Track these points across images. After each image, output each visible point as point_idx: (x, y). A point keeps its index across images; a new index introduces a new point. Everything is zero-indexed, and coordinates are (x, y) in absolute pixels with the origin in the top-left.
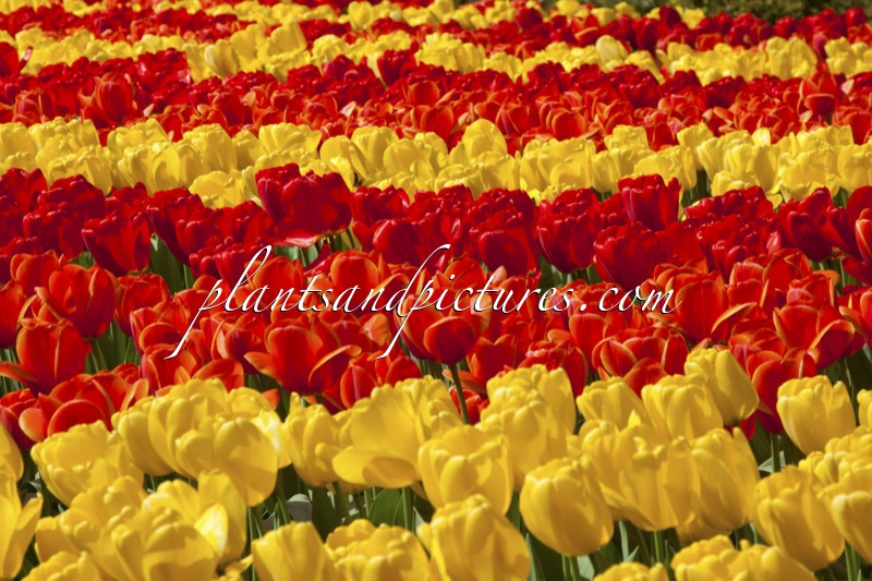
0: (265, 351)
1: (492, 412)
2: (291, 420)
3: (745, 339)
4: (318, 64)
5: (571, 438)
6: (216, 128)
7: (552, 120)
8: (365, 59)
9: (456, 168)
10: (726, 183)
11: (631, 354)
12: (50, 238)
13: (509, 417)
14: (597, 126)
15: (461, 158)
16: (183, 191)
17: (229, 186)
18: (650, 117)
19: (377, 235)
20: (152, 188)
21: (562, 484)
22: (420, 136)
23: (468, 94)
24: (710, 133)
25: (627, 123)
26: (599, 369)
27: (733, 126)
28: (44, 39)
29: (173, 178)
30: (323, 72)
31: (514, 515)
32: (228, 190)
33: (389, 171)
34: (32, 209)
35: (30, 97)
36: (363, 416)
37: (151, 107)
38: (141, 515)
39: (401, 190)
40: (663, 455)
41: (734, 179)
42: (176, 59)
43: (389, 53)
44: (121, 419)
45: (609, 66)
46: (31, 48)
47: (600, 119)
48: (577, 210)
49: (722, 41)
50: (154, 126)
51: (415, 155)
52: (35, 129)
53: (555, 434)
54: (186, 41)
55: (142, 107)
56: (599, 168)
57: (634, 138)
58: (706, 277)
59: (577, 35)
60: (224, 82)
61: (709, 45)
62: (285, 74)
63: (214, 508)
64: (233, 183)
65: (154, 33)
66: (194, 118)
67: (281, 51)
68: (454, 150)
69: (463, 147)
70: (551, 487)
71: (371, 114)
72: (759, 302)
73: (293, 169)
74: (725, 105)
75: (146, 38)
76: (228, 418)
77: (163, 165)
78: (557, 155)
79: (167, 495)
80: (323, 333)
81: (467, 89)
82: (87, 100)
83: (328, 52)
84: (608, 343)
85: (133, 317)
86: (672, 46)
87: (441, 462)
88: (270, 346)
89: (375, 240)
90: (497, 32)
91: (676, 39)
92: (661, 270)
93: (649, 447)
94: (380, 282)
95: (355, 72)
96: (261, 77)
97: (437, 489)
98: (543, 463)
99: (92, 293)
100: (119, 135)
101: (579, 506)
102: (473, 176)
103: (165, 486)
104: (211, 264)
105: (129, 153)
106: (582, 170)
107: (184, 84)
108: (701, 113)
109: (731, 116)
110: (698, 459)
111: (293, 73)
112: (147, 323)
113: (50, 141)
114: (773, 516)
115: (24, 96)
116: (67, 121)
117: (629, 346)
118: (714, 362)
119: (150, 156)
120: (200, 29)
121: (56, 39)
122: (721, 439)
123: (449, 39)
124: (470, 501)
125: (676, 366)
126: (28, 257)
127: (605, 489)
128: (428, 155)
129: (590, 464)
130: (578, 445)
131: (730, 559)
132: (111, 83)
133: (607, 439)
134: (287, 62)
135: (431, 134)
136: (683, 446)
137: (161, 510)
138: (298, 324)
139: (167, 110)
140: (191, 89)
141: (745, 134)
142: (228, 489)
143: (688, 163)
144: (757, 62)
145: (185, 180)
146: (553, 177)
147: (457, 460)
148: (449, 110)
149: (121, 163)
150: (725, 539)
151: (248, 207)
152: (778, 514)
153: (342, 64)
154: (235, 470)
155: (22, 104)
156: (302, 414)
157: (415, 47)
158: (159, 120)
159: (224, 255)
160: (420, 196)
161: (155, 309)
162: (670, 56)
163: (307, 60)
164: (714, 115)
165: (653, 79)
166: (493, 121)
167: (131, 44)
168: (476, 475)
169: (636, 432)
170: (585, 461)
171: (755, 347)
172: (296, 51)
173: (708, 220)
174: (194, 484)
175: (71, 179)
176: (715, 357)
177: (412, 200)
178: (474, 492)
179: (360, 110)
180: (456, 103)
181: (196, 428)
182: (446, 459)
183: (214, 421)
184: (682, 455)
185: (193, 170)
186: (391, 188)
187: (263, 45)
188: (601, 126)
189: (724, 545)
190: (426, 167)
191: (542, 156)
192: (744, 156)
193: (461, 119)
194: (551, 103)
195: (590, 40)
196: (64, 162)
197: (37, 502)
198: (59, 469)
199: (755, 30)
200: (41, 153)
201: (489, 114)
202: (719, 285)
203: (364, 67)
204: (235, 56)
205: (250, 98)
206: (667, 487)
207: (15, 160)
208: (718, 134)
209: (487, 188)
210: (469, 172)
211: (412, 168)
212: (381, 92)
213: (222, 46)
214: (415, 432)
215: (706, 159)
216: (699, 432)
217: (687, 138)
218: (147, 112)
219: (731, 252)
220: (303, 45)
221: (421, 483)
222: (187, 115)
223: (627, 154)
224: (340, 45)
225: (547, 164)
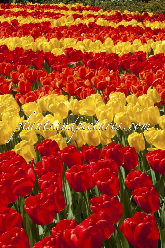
0: (66, 87)
1: (110, 102)
2: (71, 102)
3: (159, 86)
4: (76, 24)
5: (125, 107)
6: (56, 39)
7: (122, 37)
8: (85, 23)
9: (104, 48)
10: (156, 52)
11: (137, 89)
12: (25, 62)
13: (113, 103)
14: (131, 39)
15: (104, 46)
16: (50, 52)
17: (59, 51)
18: (141, 37)
19: (88, 62)
20: (45, 52)
21: (122, 117)
22: (97, 41)
23: (106, 32)
24: (153, 41)
25: (137, 39)
26: (131, 92)
27: (158, 39)
28: (23, 18)
29: (48, 49)
30: (77, 26)
31: (113, 122)
32: (59, 52)
33: (90, 48)
34: (21, 56)
35: (20, 31)
36: (84, 102)
37: (43, 33)
38: (43, 121)
39: (92, 53)
40: (142, 111)
41: (158, 51)
42: (48, 23)
43: (90, 23)
44: (39, 101)
45: (134, 26)
46: (20, 20)
47: (132, 37)
48: (127, 58)
49: (157, 20)
50: (44, 38)
51: (96, 45)
52: (21, 38)
53: (122, 106)
54: (50, 19)
55: (42, 33)
56: (131, 48)
57: (139, 42)
58: (151, 73)
59: (128, 19)
60: (58, 28)
61: (154, 21)
62: (70, 26)
63: (56, 120)
64: (60, 51)
65: (44, 17)
66: (52, 36)
67: (69, 21)
68: (103, 44)
69: (105, 43)
70: (120, 117)
71: (87, 36)
72: (162, 78)
73: (72, 48)
74: (157, 35)
75: (43, 18)
76: (59, 102)
77: (46, 46)
78: (123, 45)
79: (48, 117)
80: (77, 84)
81: (105, 30)
82: (31, 32)
83: (78, 22)
84: (132, 87)
85: (41, 78)
86: (146, 21)
87: (100, 112)
88: (67, 86)
89: (87, 64)
90: (112, 17)
91: (147, 20)
92: (143, 71)
93: (140, 110)
94: (88, 73)
95: (83, 26)
96: (65, 27)
97: (99, 117)
98: (119, 112)
99: (33, 74)
100: (37, 40)
101: (125, 121)
102: (107, 50)
103: (47, 115)
104: (55, 67)
105: (40, 44)
106: (128, 49)
107: (50, 28)
108: (152, 36)
109: (158, 37)
110: (149, 112)
111: (71, 26)
112: (43, 80)
113: (24, 41)
114: (163, 124)
115: (19, 31)
116: (27, 36)
117: (137, 87)
118: (152, 92)
119: (44, 45)
120: (53, 16)
121: (25, 18)
122: (153, 108)
123: (102, 19)
124: (104, 120)
125: (145, 93)
126: (21, 66)
127: (131, 118)
128: (98, 45)
129: (128, 113)
130: (126, 108)
131: (154, 132)
132: (35, 29)
133: (131, 108)
134: (70, 24)
135: (99, 41)
136: (146, 110)
137: (47, 120)
138: (72, 82)
139: (47, 34)
140: (52, 29)
141: (160, 41)
142: (59, 116)
143: (149, 47)
144: (163, 25)
145: (50, 49)
146: (123, 50)
147: (103, 111)
148: (102, 36)
149: (38, 46)
150: (154, 128)
151: (62, 56)
152: (164, 124)
153: (81, 25)
154: (61, 112)
155: (19, 33)
156: (73, 101)
157: (95, 21)
158: (45, 36)
159: (58, 66)
160: (97, 54)
161: (45, 77)
162: (146, 23)
163: (74, 23)
164: (154, 37)
165: (143, 29)
166: (110, 38)
167: (40, 19)
168: (106, 114)
169: (137, 106)
170: (126, 112)
171: (161, 88)
172: (72, 22)
173: (152, 60)
174: (53, 115)
175: (29, 50)
176: (153, 91)
177: (95, 55)
178: (105, 119)
179: (85, 35)
180: (103, 34)
181: (53, 104)
182: (101, 111)
183: (56, 102)
184: (146, 111)
185: (52, 47)
186: (90, 52)
187: (66, 20)
188: (132, 39)
189: (153, 129)
190: (98, 48)
191: (121, 46)
192: (160, 46)
193: (104, 37)
194: (122, 34)
195: (130, 20)
196: (27, 45)
197: (23, 117)
198: (27, 111)
199: (163, 18)
200: (22, 44)
201: (110, 36)
202: (154, 75)
203: (85, 25)
204: (60, 22)
205: (63, 32)
206: (143, 117)
207: (17, 45)
208: (155, 41)
209: (110, 52)
210: (106, 49)
211: (95, 48)
212: (89, 30)
213: (58, 20)
214: (94, 105)
215: (153, 47)
216: (149, 106)
217: (149, 42)
218: (43, 34)
219: (156, 67)
220: (73, 20)
221: (96, 115)
222: (51, 35)
223: (137, 45)
224: (81, 20)
225: (122, 47)
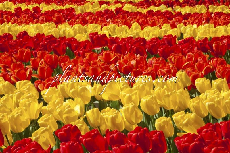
0: (89, 72)
1: (135, 85)
2: (94, 87)
3: (189, 69)
5: (152, 90)
6: (80, 24)
10: (186, 36)
13: (139, 86)
19: (113, 47)
21: (149, 100)
24: (184, 25)
25: (166, 23)
26: (158, 76)
27: (189, 24)
31: (139, 107)
32: (83, 38)
34: (42, 42)
36: (108, 86)
40: (171, 94)
41: (188, 35)
44: (59, 86)
45: (163, 11)
47: (161, 22)
53: (148, 90)
56: (160, 33)
58: (181, 56)
59: (157, 4)
61: (184, 6)
70: (147, 101)
72: (192, 61)
76: (81, 86)
78: (152, 30)
81: (133, 16)
84: (161, 70)
85: (62, 65)
87: (124, 96)
91: (177, 5)
92: (172, 55)
93: (168, 92)
94: (113, 57)
97: (124, 101)
98: (146, 96)
99: (53, 60)
100: (59, 26)
101: (152, 105)
102: (134, 34)
103: (67, 101)
106: (157, 33)
108: (182, 21)
110: (178, 95)
112: (65, 65)
114: (193, 107)
117: (165, 71)
122: (182, 91)
124: (130, 104)
126: (41, 52)
127: (158, 101)
129: (155, 96)
130: (153, 92)
131: (184, 116)
132: (58, 15)
133: (159, 91)
136: (175, 92)
137: (67, 105)
142: (81, 101)
144: (194, 10)
145: (74, 35)
147: (128, 95)
148: (129, 20)
150: (184, 111)
152: (194, 107)
154: (82, 97)
156: (96, 85)
161: (67, 63)
162: (176, 9)
165: (172, 13)
166: (138, 23)
168: (132, 98)
169: (165, 89)
170: (154, 96)
171: (191, 71)
175: (50, 36)
176: (182, 74)
178: (131, 102)
181: (74, 88)
182: (126, 95)
183: (78, 87)
184: (175, 94)
188: (161, 24)
189: (183, 113)
191: (148, 30)
194: (151, 19)
197: (42, 103)
199: (194, 3)
202: (184, 58)
206: (172, 101)
207: (38, 32)
209: (137, 37)
214: (119, 89)
215: (183, 31)
216: (178, 89)
217: (179, 26)
219: (187, 51)
221: (120, 100)
